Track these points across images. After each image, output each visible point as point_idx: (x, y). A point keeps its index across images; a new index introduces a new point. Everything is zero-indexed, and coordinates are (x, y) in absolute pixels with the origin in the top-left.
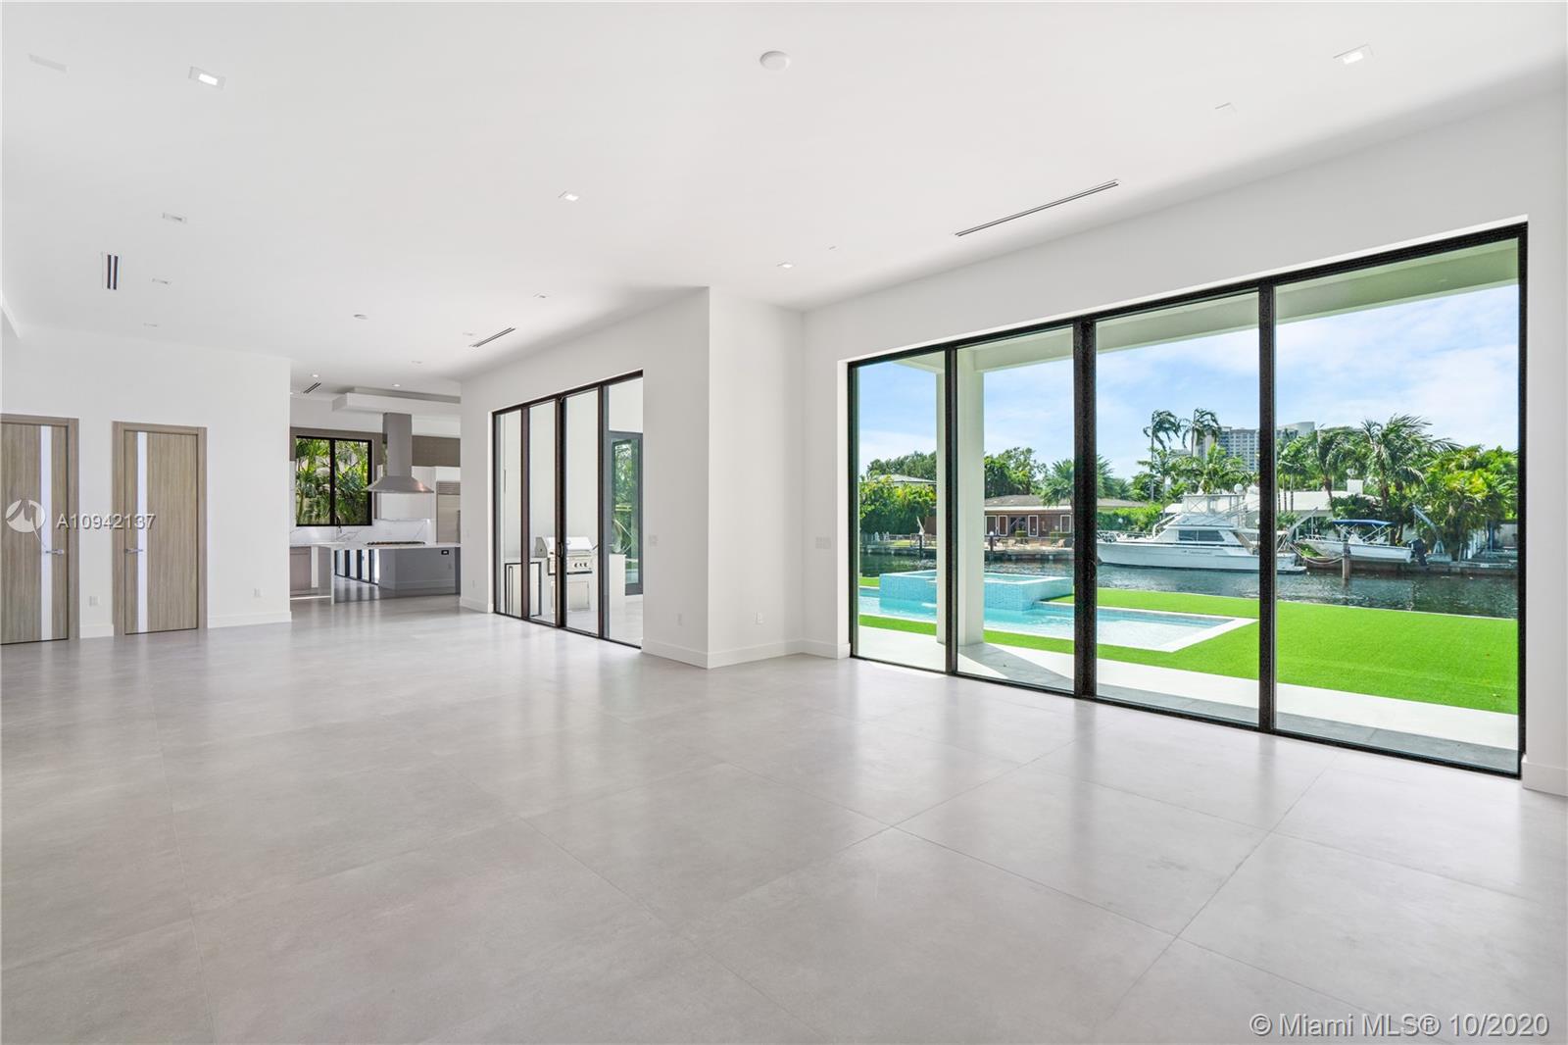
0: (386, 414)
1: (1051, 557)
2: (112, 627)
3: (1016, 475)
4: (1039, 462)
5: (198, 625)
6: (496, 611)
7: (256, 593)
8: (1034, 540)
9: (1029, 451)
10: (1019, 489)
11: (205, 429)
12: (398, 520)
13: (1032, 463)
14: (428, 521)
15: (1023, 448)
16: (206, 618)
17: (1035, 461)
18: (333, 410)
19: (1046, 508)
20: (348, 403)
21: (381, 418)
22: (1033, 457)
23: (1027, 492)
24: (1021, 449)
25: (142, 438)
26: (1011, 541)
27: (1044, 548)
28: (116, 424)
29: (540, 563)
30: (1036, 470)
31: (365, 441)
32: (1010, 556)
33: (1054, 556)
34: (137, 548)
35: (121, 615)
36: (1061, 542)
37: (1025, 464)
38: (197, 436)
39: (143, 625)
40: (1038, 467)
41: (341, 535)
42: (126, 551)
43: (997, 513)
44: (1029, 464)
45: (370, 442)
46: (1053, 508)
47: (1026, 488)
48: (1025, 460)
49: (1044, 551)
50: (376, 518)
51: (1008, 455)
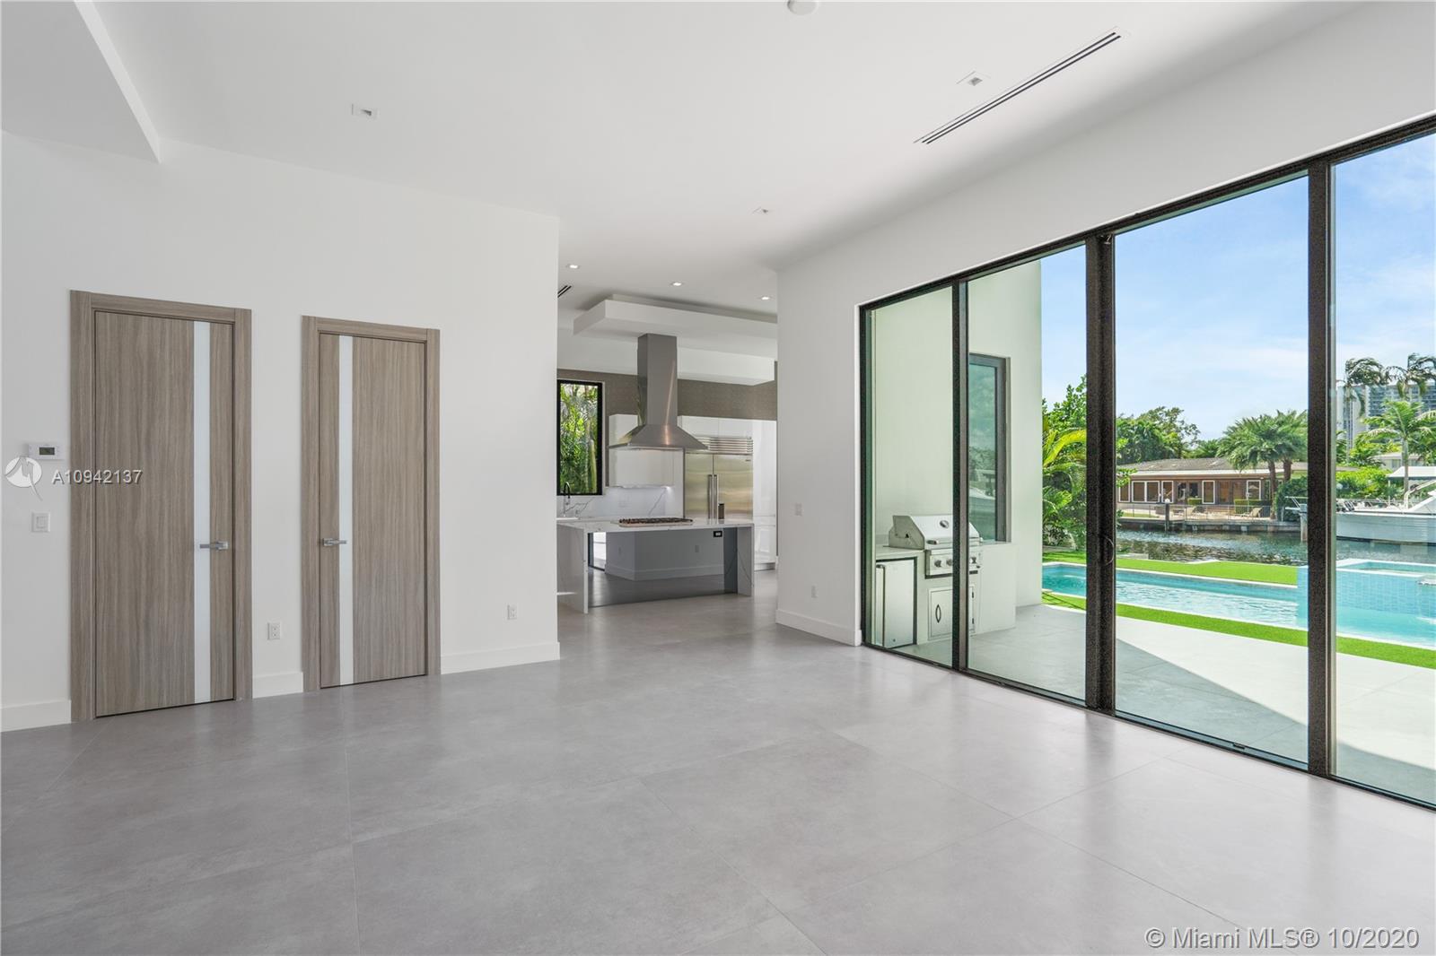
0: (645, 336)
1: (1244, 529)
2: (301, 674)
3: (1166, 437)
4: (1189, 423)
5: (427, 667)
6: (866, 642)
7: (510, 613)
8: (1211, 509)
9: (1176, 411)
10: (1170, 452)
11: (437, 332)
12: (635, 488)
13: (1178, 424)
14: (668, 488)
15: (1169, 408)
16: (438, 658)
17: (1183, 422)
18: (576, 332)
19: (1237, 472)
20: (607, 316)
21: (632, 347)
22: (1180, 417)
23: (1179, 455)
24: (1166, 410)
25: (346, 344)
26: (1190, 510)
27: (1233, 518)
28: (307, 321)
29: (915, 559)
30: (1183, 431)
31: (594, 384)
32: (1191, 526)
33: (1248, 527)
34: (337, 539)
35: (314, 655)
36: (1256, 511)
37: (1171, 425)
38: (424, 344)
39: (346, 675)
40: (1186, 428)
41: (568, 507)
42: (321, 542)
43: (1160, 478)
44: (1175, 426)
45: (600, 385)
46: (1249, 471)
47: (1178, 452)
48: (1171, 422)
49: (1234, 521)
50: (607, 485)
51: (1153, 415)
